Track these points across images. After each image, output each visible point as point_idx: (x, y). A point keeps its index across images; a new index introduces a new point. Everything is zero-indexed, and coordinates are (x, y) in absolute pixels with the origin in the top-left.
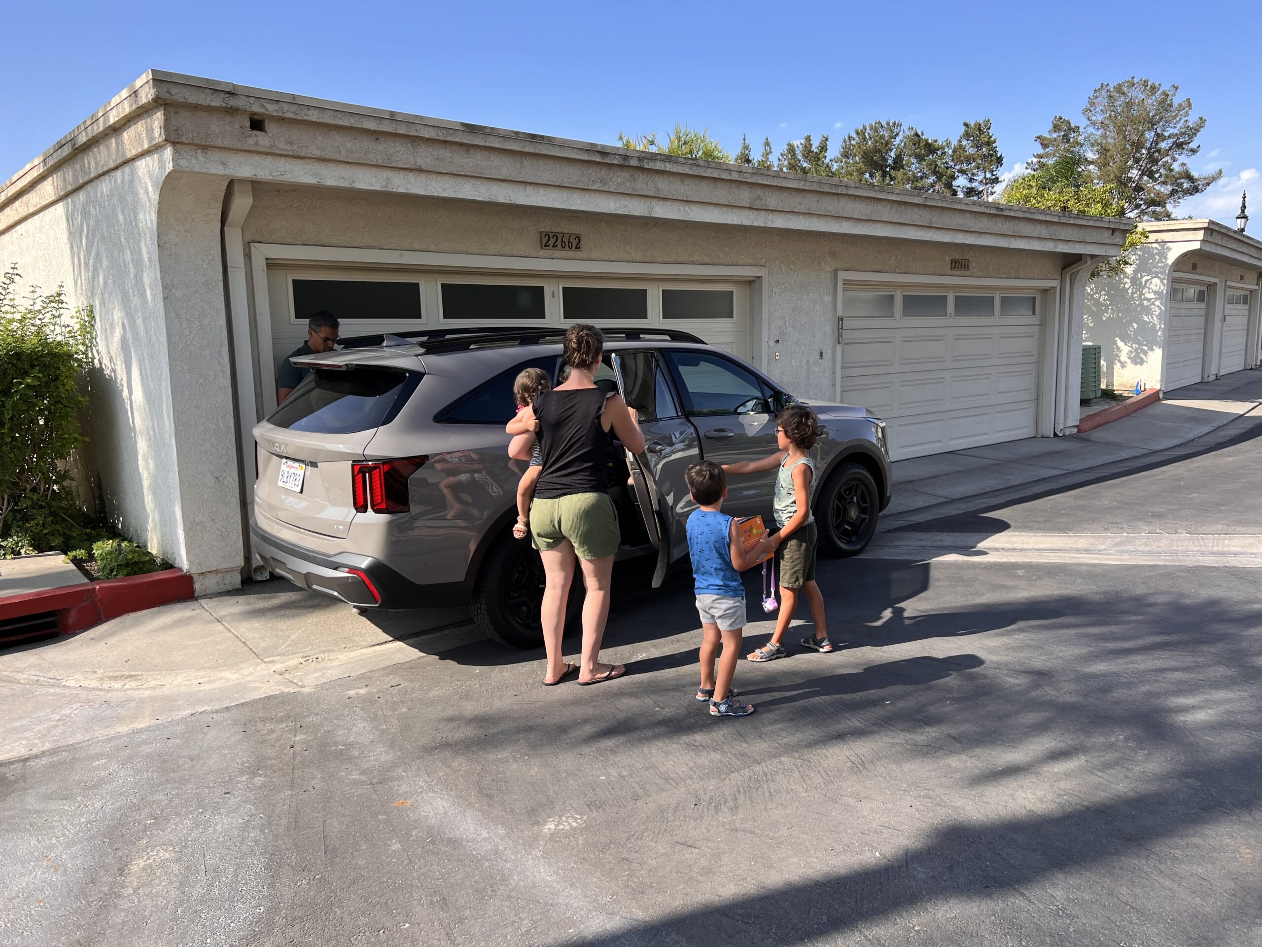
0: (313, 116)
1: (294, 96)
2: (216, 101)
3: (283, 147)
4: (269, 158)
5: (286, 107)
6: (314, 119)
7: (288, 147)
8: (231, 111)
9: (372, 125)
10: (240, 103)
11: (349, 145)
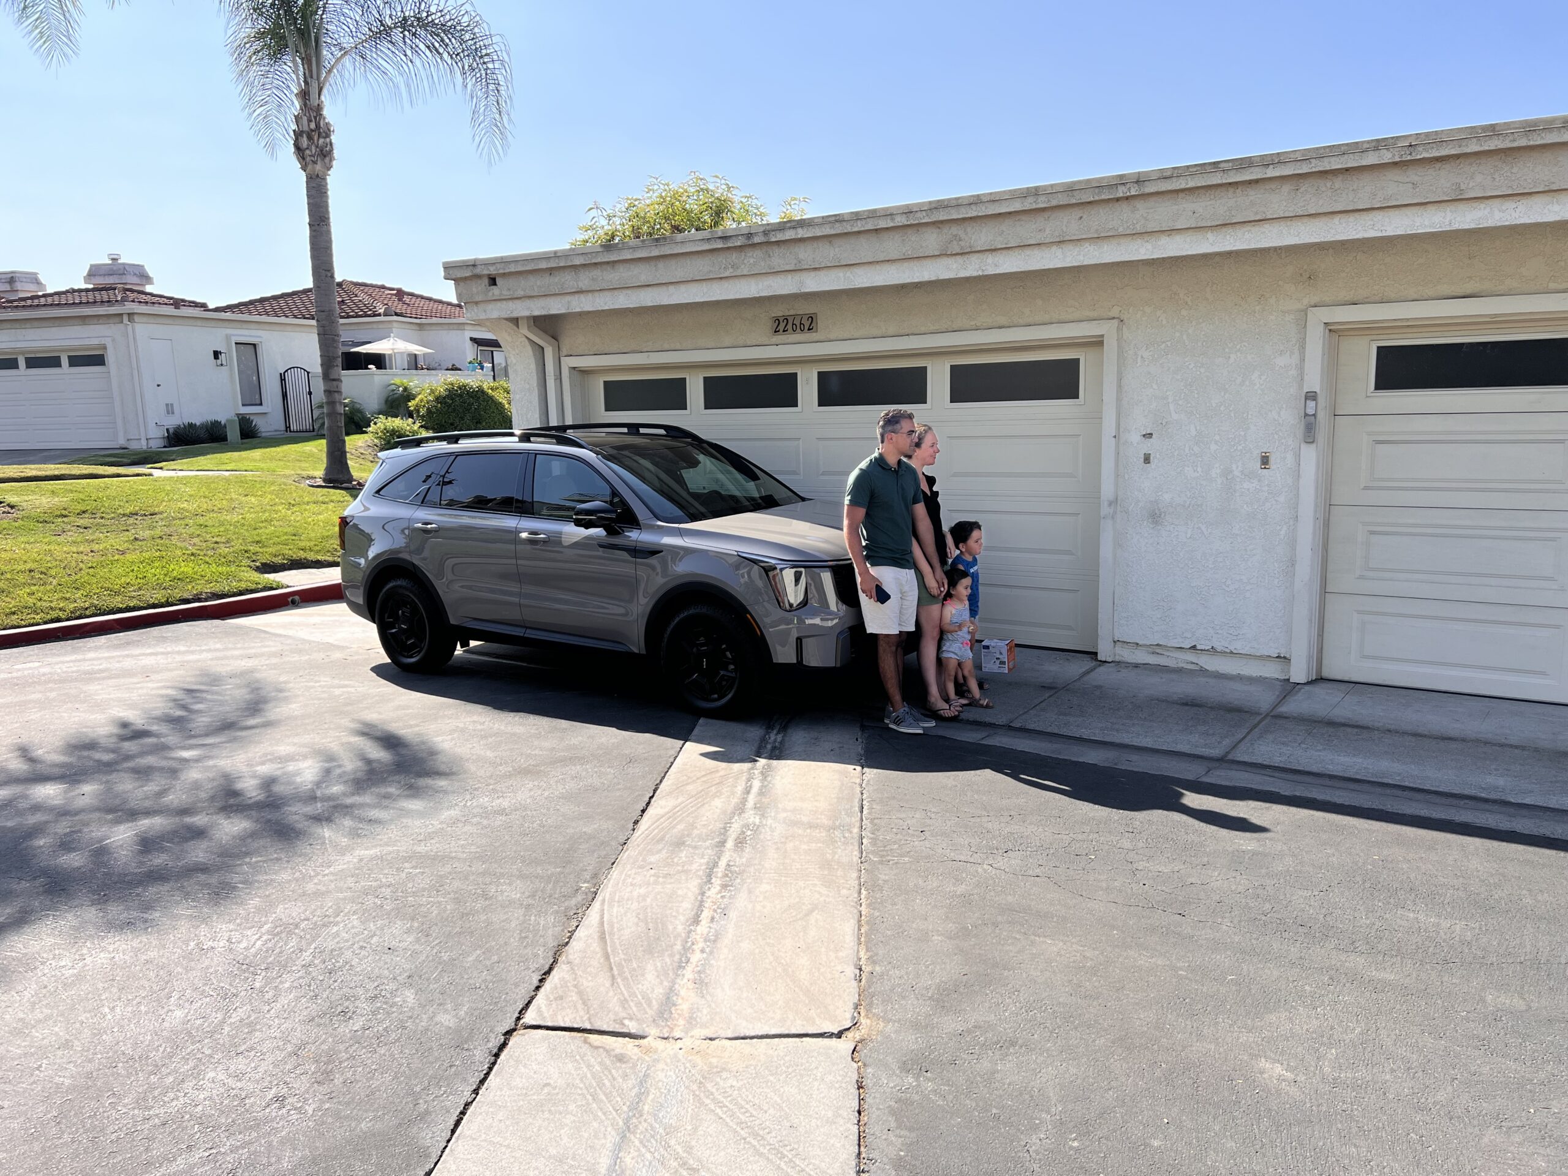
0: (512, 268)
1: (502, 258)
2: (468, 273)
3: (506, 293)
4: (505, 302)
5: (498, 266)
6: (513, 270)
7: (508, 293)
8: (478, 277)
9: (543, 265)
10: (478, 271)
11: (538, 283)
